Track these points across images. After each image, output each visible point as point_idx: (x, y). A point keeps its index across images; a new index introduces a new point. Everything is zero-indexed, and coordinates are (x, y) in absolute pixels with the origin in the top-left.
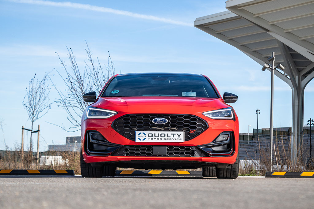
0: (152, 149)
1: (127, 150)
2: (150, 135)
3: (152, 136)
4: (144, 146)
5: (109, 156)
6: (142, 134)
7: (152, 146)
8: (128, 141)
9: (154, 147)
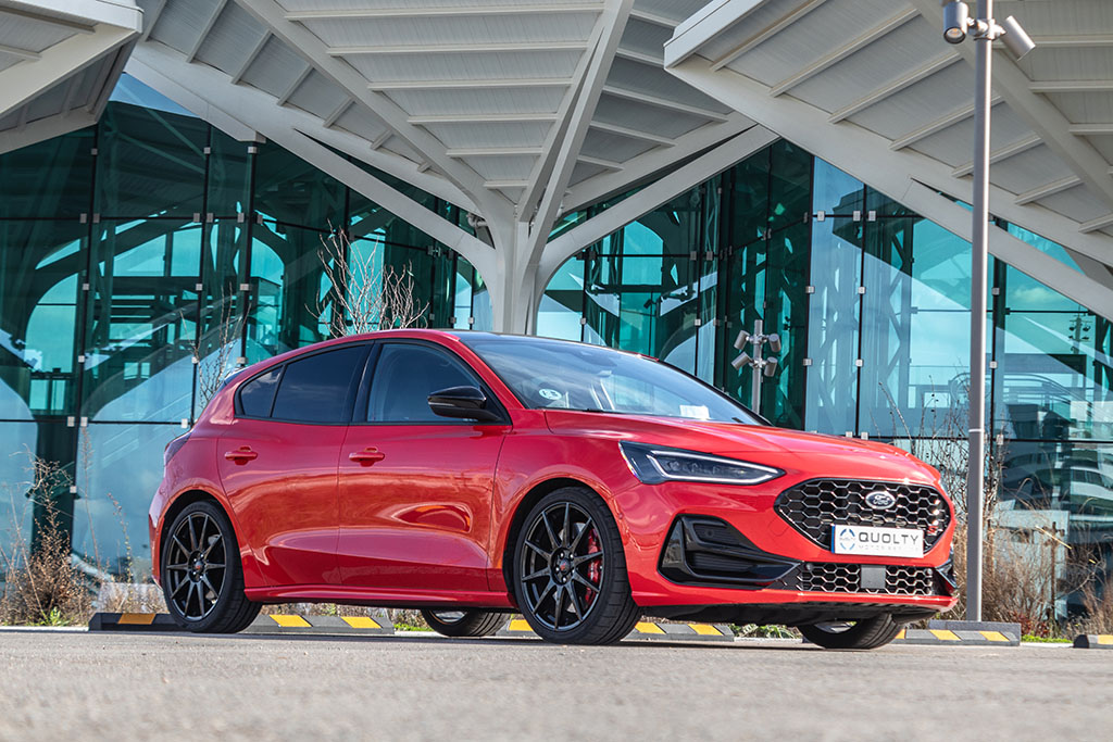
0: (859, 573)
1: (806, 575)
2: (863, 537)
3: (867, 540)
4: (844, 565)
5: (764, 590)
6: (847, 534)
7: (860, 566)
8: (815, 551)
9: (863, 569)
